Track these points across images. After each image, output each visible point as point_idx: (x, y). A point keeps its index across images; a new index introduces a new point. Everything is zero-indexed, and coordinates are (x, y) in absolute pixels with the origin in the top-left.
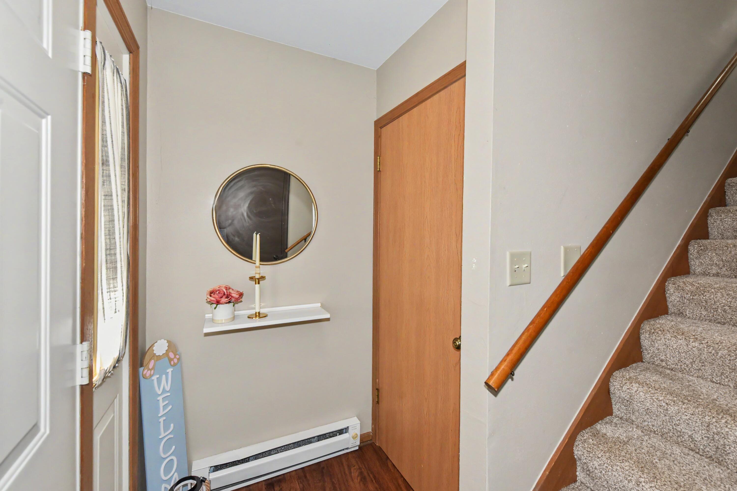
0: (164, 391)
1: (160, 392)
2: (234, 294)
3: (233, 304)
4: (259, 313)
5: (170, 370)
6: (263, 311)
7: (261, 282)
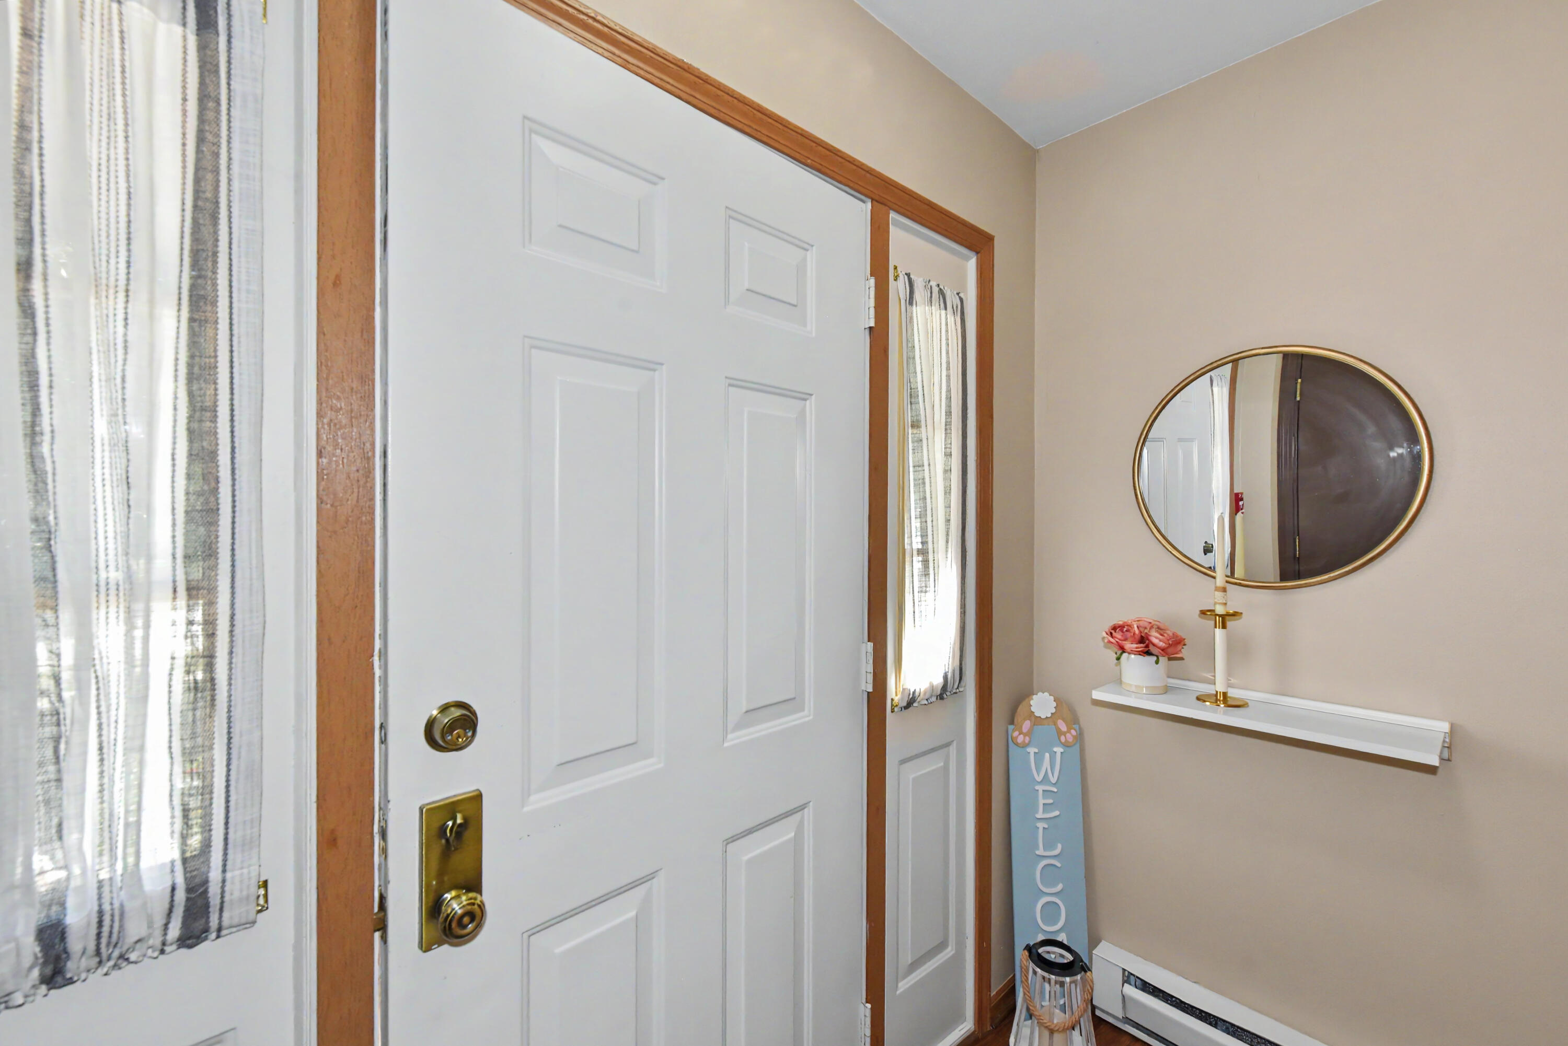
0: (1045, 780)
1: (1039, 779)
2: (1156, 638)
3: (1155, 658)
4: (1225, 694)
5: (1059, 750)
6: (1233, 693)
7: (1229, 624)
